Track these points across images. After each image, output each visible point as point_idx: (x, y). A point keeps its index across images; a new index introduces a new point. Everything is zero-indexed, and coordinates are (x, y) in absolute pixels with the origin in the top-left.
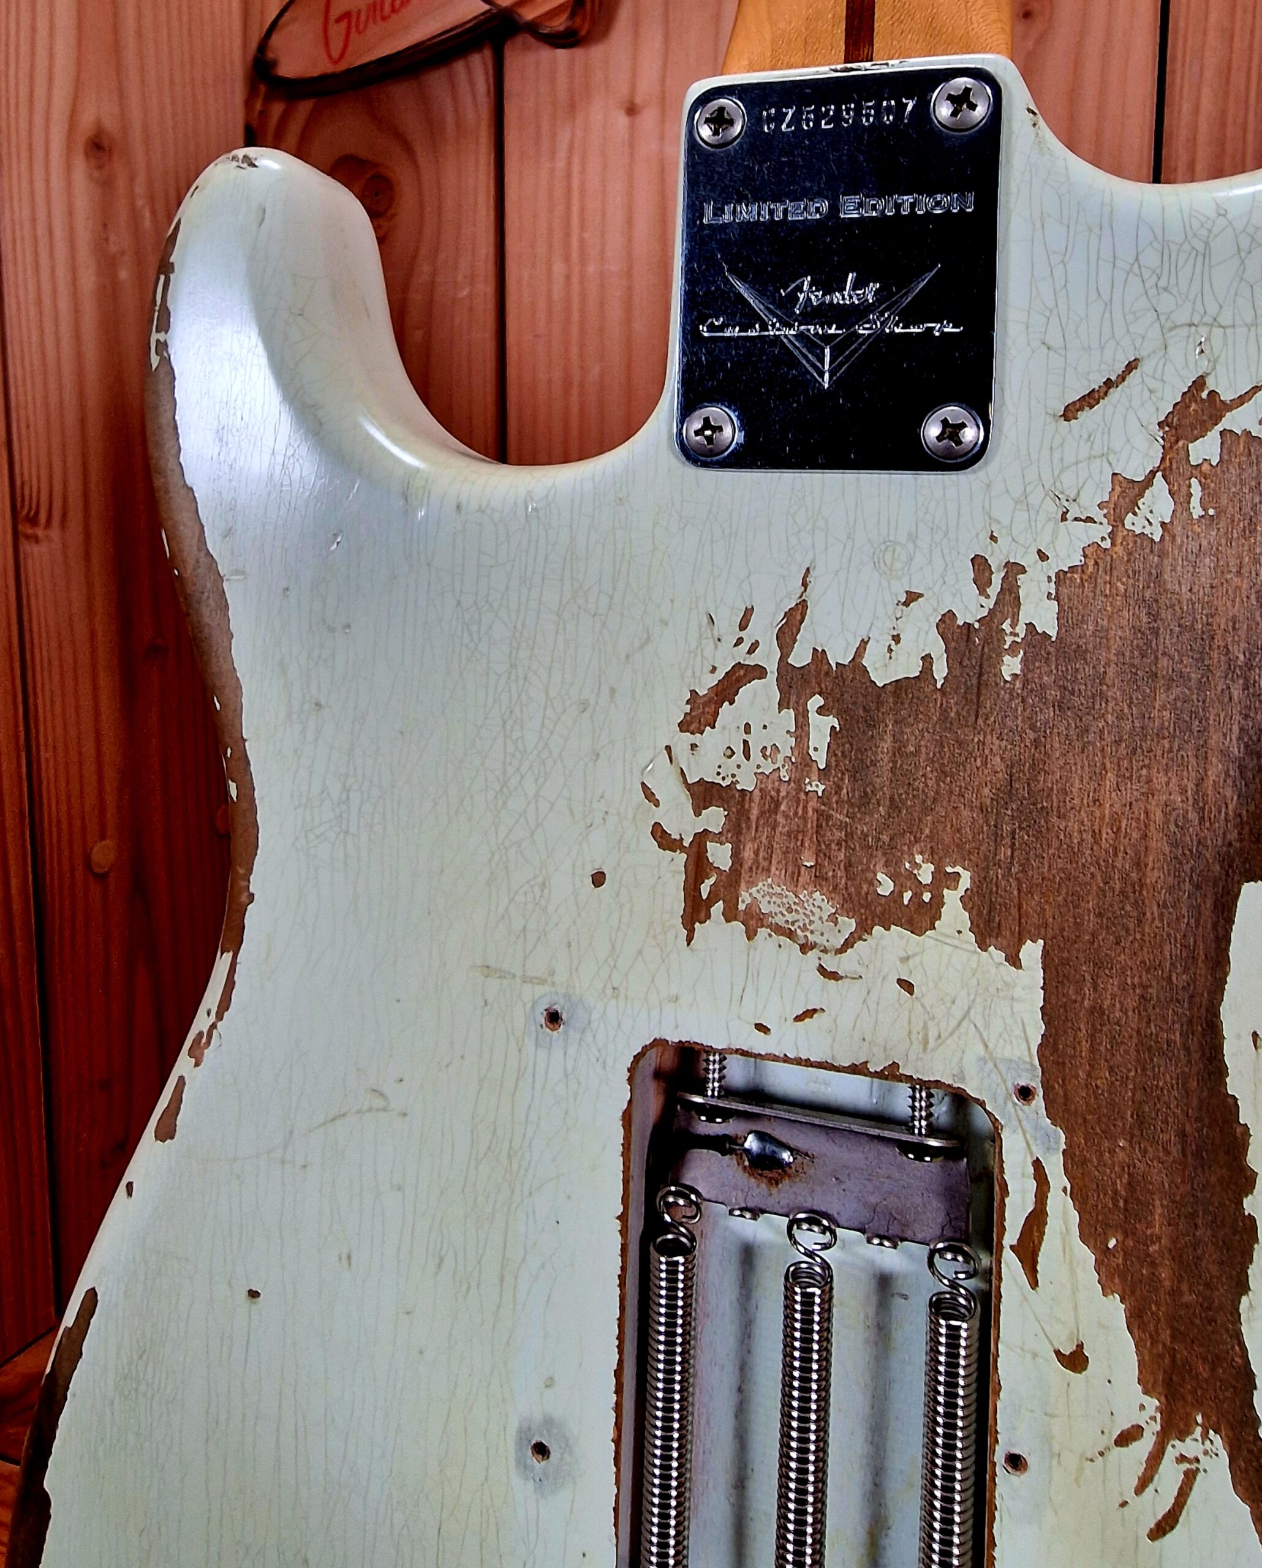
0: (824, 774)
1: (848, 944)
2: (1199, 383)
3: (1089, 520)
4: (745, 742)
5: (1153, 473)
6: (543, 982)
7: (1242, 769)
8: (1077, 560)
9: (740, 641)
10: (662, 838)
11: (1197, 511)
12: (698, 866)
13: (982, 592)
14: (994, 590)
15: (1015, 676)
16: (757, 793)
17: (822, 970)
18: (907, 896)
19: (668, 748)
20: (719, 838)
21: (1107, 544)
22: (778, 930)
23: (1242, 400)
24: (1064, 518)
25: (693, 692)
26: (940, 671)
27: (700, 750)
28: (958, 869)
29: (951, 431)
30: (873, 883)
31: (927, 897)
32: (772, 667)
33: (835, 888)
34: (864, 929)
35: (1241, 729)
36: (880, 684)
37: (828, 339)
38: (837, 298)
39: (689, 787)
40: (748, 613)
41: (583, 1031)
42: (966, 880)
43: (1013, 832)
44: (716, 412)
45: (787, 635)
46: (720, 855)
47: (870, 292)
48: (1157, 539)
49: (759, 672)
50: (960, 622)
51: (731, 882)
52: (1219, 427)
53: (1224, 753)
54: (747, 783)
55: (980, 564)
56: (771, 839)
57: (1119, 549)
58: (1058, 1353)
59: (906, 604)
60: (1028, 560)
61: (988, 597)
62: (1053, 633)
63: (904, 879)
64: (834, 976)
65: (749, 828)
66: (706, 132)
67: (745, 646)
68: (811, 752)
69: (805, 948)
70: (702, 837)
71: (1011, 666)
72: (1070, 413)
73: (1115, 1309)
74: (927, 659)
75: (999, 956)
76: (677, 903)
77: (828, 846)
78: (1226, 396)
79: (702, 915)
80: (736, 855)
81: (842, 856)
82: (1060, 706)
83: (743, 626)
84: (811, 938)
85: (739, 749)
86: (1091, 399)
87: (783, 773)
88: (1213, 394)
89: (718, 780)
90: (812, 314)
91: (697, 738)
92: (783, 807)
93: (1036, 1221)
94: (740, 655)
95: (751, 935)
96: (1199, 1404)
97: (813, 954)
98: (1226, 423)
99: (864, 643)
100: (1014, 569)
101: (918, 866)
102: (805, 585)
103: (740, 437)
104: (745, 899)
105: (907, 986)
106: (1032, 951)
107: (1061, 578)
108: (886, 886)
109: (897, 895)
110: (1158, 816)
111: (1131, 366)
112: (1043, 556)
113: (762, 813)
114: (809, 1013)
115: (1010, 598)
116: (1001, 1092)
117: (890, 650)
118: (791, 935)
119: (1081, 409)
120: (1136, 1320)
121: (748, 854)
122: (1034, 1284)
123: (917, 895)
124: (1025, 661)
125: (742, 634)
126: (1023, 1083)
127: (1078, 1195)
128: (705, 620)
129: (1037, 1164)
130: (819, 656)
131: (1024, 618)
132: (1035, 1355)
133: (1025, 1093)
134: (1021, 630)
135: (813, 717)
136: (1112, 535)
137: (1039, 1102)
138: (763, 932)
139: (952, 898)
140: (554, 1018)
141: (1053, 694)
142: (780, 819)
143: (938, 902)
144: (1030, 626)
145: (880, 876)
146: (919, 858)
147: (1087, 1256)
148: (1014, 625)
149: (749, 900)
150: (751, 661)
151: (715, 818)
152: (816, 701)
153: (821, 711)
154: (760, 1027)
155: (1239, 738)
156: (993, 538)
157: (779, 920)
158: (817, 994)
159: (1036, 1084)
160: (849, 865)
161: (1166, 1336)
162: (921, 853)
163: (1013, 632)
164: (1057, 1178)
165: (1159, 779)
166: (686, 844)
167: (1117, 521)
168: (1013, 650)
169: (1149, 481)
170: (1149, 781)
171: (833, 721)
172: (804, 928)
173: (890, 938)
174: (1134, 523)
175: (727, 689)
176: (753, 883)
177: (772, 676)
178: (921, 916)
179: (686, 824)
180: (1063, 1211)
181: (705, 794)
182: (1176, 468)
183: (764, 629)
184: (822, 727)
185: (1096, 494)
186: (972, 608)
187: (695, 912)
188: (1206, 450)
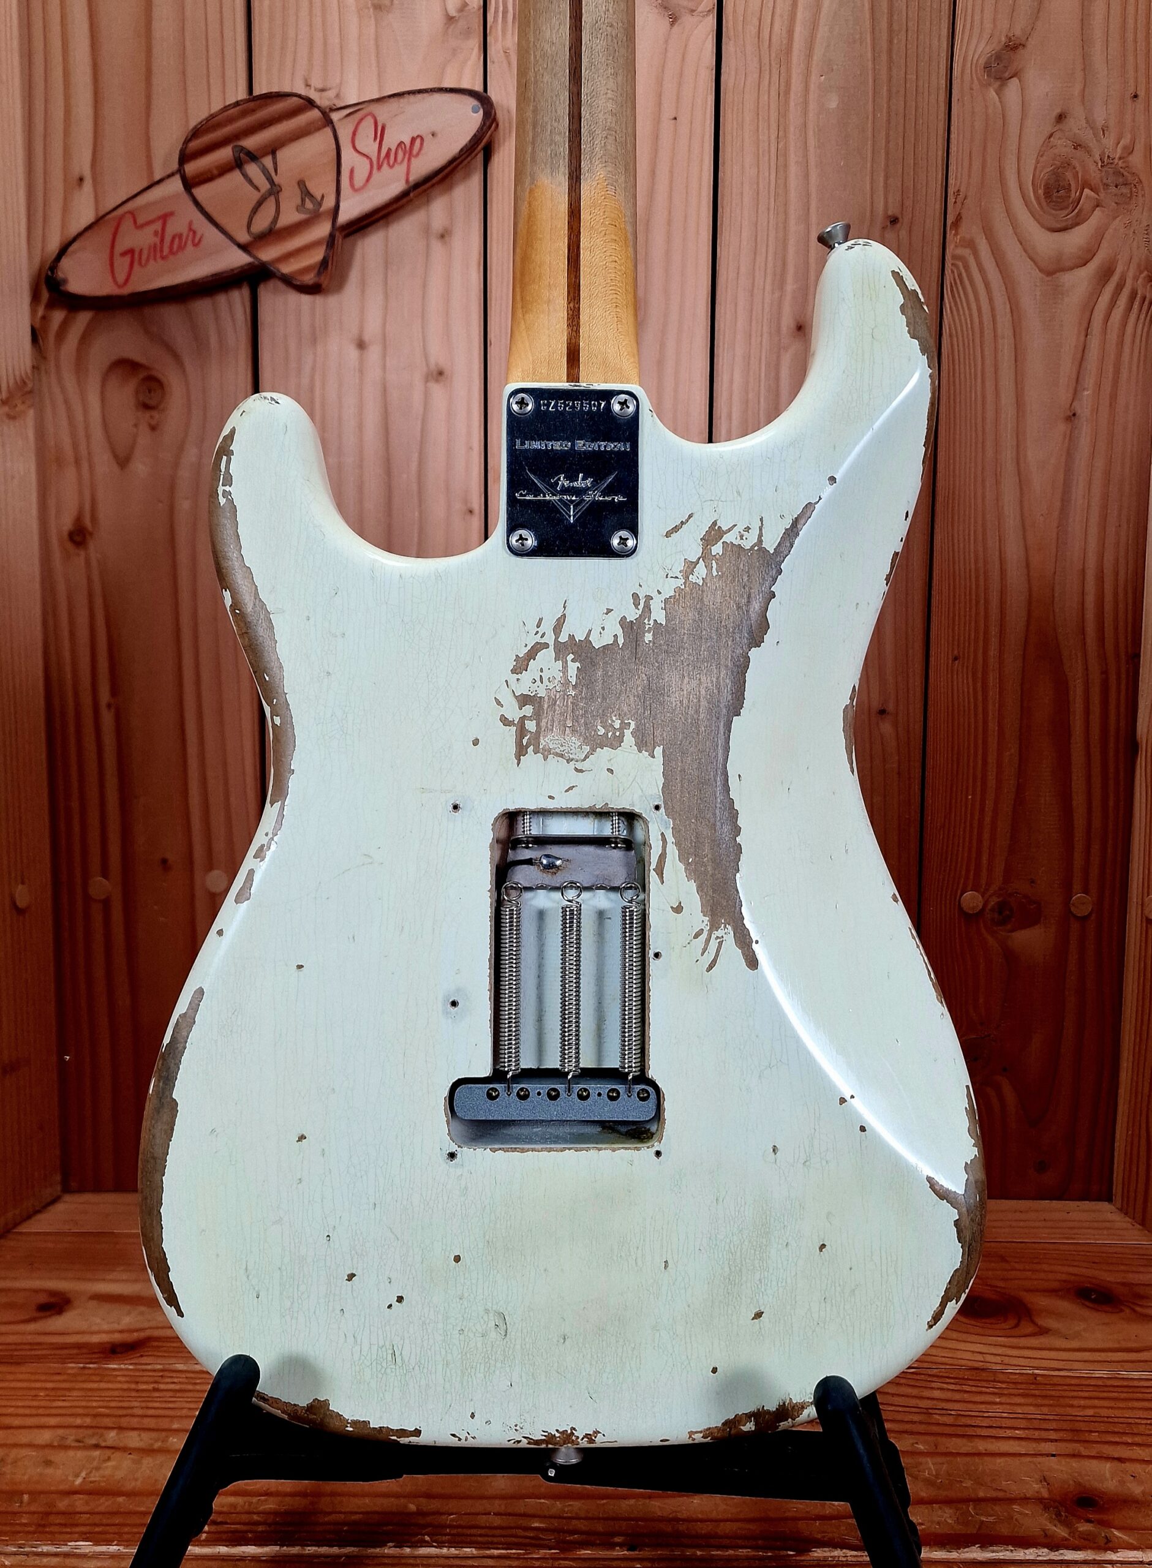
0: (575, 687)
1: (586, 757)
2: (715, 523)
3: (677, 577)
4: (541, 676)
5: (699, 558)
6: (450, 792)
7: (732, 672)
8: (672, 593)
9: (537, 633)
10: (505, 721)
11: (715, 573)
12: (522, 731)
13: (637, 608)
14: (641, 607)
15: (650, 641)
16: (546, 698)
17: (576, 770)
18: (610, 734)
19: (506, 681)
20: (530, 719)
21: (683, 587)
22: (557, 755)
23: (729, 530)
24: (667, 577)
25: (517, 656)
26: (621, 641)
27: (521, 681)
28: (630, 721)
29: (623, 541)
30: (596, 730)
31: (618, 734)
32: (551, 643)
33: (581, 735)
34: (593, 750)
35: (732, 656)
36: (597, 648)
37: (572, 501)
38: (575, 484)
39: (516, 697)
40: (541, 620)
41: (471, 811)
42: (633, 725)
43: (650, 704)
44: (524, 532)
45: (558, 628)
46: (531, 726)
47: (589, 482)
48: (701, 584)
49: (546, 645)
50: (628, 620)
51: (537, 736)
52: (722, 541)
53: (727, 666)
54: (542, 693)
55: (635, 596)
56: (553, 716)
57: (687, 588)
58: (672, 907)
59: (607, 614)
60: (654, 594)
61: (639, 609)
62: (664, 623)
63: (608, 727)
64: (581, 771)
65: (543, 713)
66: (515, 407)
67: (540, 635)
68: (569, 678)
69: (568, 761)
70: (523, 719)
71: (648, 637)
72: (668, 535)
73: (693, 886)
74: (616, 636)
75: (646, 754)
76: (512, 749)
77: (578, 717)
78: (724, 528)
79: (524, 753)
80: (538, 725)
81: (583, 721)
82: (666, 652)
83: (538, 627)
84: (571, 756)
85: (538, 679)
86: (676, 529)
87: (557, 687)
88: (719, 527)
89: (530, 693)
90: (565, 491)
91: (519, 676)
92: (558, 703)
93: (662, 857)
94: (538, 639)
95: (545, 758)
96: (722, 916)
97: (572, 763)
98: (724, 539)
99: (590, 631)
100: (649, 598)
101: (613, 721)
102: (565, 607)
103: (535, 543)
104: (542, 743)
105: (610, 771)
106: (659, 751)
107: (666, 601)
108: (602, 731)
109: (606, 734)
110: (703, 692)
111: (690, 516)
112: (659, 593)
113: (549, 706)
114: (571, 788)
115: (647, 608)
116: (648, 809)
117: (601, 633)
118: (562, 756)
119: (672, 533)
120: (700, 889)
121: (543, 724)
122: (662, 882)
123: (614, 734)
124: (653, 635)
125: (538, 630)
126: (656, 804)
127: (678, 844)
128: (522, 624)
129: (662, 834)
130: (572, 637)
131: (652, 618)
132: (663, 910)
133: (657, 808)
134: (652, 622)
135: (569, 663)
136: (685, 583)
137: (662, 810)
138: (551, 756)
139: (628, 733)
140: (456, 807)
141: (664, 647)
142: (557, 708)
143: (622, 735)
144: (655, 620)
145: (599, 727)
146: (614, 718)
147: (682, 867)
148: (649, 621)
149: (544, 744)
150: (542, 641)
151: (528, 710)
152: (571, 656)
153: (573, 661)
154: (551, 797)
155: (731, 660)
156: (640, 586)
157: (558, 750)
158: (573, 778)
159: (661, 803)
160: (586, 724)
161: (711, 892)
162: (615, 716)
163: (648, 623)
164: (670, 839)
165: (703, 679)
166: (516, 722)
167: (686, 578)
168: (649, 630)
169: (697, 562)
170: (700, 679)
171: (578, 664)
172: (569, 753)
173: (604, 753)
174: (692, 578)
175: (532, 654)
176: (545, 736)
177: (552, 647)
178: (616, 742)
179: (514, 713)
180: (672, 851)
181: (524, 700)
182: (706, 556)
183: (548, 627)
184: (573, 667)
185: (678, 567)
186: (632, 615)
187: (521, 751)
188: (717, 549)
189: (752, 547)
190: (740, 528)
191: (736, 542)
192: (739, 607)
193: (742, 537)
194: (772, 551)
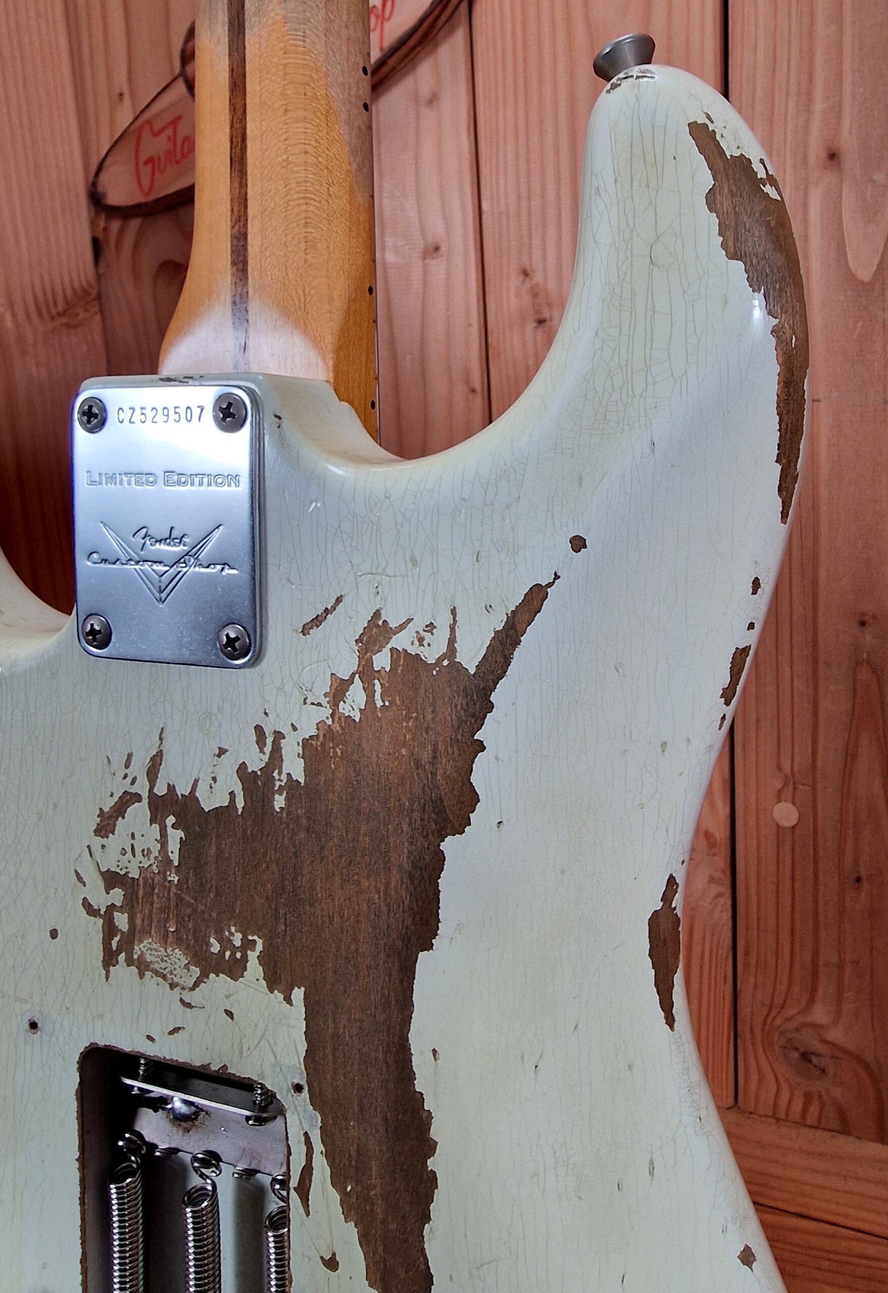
0: (178, 869)
1: (196, 985)
2: (377, 614)
3: (319, 705)
4: (132, 846)
5: (353, 675)
6: (26, 1002)
7: (411, 877)
8: (314, 732)
9: (126, 776)
10: (89, 908)
11: (379, 703)
12: (110, 929)
13: (262, 751)
14: (268, 749)
15: (281, 808)
16: (141, 881)
17: (182, 1000)
18: (228, 954)
19: (89, 847)
20: (121, 909)
21: (329, 722)
22: (157, 973)
23: (402, 627)
24: (305, 703)
25: (101, 809)
26: (240, 803)
27: (107, 849)
28: (256, 938)
30: (209, 944)
31: (238, 955)
32: (145, 795)
33: (188, 946)
34: (204, 975)
35: (409, 851)
36: (207, 810)
39: (103, 874)
40: (130, 756)
41: (51, 1036)
42: (259, 946)
43: (285, 914)
45: (152, 774)
46: (122, 921)
48: (357, 720)
49: (137, 798)
50: (250, 770)
51: (129, 940)
52: (389, 646)
53: (400, 867)
54: (134, 874)
55: (259, 730)
56: (151, 911)
57: (337, 725)
58: (322, 1258)
59: (219, 756)
60: (286, 730)
61: (264, 754)
62: (302, 780)
63: (225, 943)
64: (188, 1005)
65: (138, 903)
67: (129, 779)
68: (170, 854)
69: (172, 986)
70: (112, 908)
71: (279, 802)
72: (305, 630)
73: (351, 1231)
74: (232, 794)
75: (280, 996)
76: (99, 951)
77: (183, 918)
78: (393, 624)
79: (114, 962)
80: (131, 922)
81: (190, 926)
82: (308, 831)
83: (127, 767)
84: (176, 980)
85: (129, 850)
86: (317, 621)
87: (154, 867)
88: (385, 621)
89: (118, 870)
91: (104, 841)
92: (156, 891)
93: (307, 1171)
94: (126, 786)
95: (141, 976)
97: (177, 990)
98: (393, 643)
99: (196, 782)
100: (279, 736)
101: (233, 934)
102: (161, 739)
104: (137, 952)
105: (229, 1014)
106: (298, 994)
107: (306, 743)
108: (215, 947)
109: (222, 953)
110: (365, 907)
111: (339, 600)
112: (295, 728)
113: (145, 894)
114: (176, 1030)
115: (276, 757)
116: (285, 1087)
117: (211, 787)
118: (164, 977)
119: (311, 628)
120: (364, 1239)
121: (138, 921)
122: (308, 1214)
123: (233, 954)
124: (286, 799)
125: (127, 771)
126: (296, 1082)
127: (330, 1156)
128: (106, 761)
129: (306, 1134)
130: (171, 788)
131: (285, 771)
132: (310, 1259)
133: (298, 1088)
134: (284, 777)
135: (170, 830)
136: (332, 715)
137: (305, 1093)
138: (148, 974)
139: (253, 956)
140: (33, 1025)
141: (304, 821)
142: (155, 899)
143: (245, 958)
144: (289, 774)
145: (212, 940)
146: (233, 929)
147: (335, 1196)
148: (280, 774)
149: (139, 953)
150: (133, 790)
151: (117, 896)
152: (171, 820)
153: (174, 826)
154: (150, 1038)
155: (408, 858)
156: (266, 714)
157: (156, 966)
158: (180, 1016)
159: (303, 1082)
160: (195, 932)
161: (380, 1249)
162: (234, 926)
163: (280, 780)
164: (318, 1145)
165: (364, 883)
166: (102, 912)
167: (335, 704)
168: (280, 790)
169: (351, 681)
170: (359, 884)
171: (180, 834)
172: (171, 973)
173: (219, 982)
174: (344, 708)
175: (120, 809)
176: (141, 941)
177: (145, 801)
178: (236, 969)
179: (101, 899)
180: (321, 1168)
181: (111, 879)
182: (366, 672)
183: (139, 768)
184: (175, 837)
185: (323, 686)
186: (256, 762)
187: (110, 959)
188: (382, 660)
189: (439, 660)
190: (418, 625)
191: (412, 650)
192: (418, 765)
193: (421, 640)
194: (472, 671)
